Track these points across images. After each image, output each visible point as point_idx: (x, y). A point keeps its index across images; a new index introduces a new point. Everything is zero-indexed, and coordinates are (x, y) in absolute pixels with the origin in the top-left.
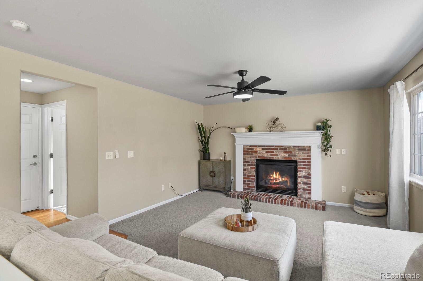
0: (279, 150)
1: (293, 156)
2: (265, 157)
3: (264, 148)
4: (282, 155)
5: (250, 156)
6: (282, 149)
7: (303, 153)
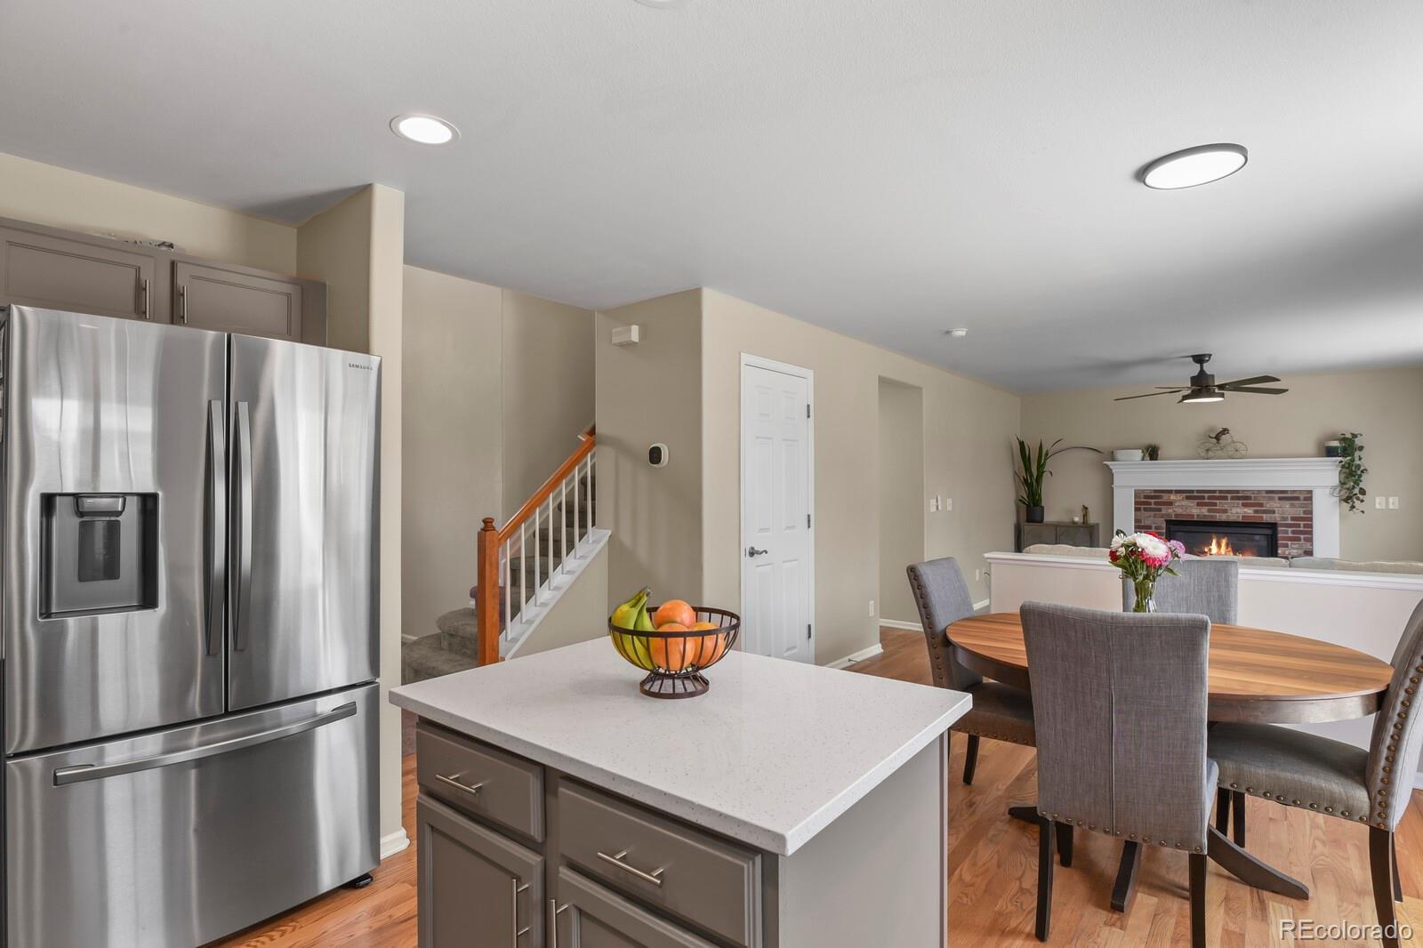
0: (1231, 499)
1: (1265, 512)
2: (1193, 515)
3: (1189, 495)
5: (1153, 513)
6: (1239, 498)
7: (1292, 505)
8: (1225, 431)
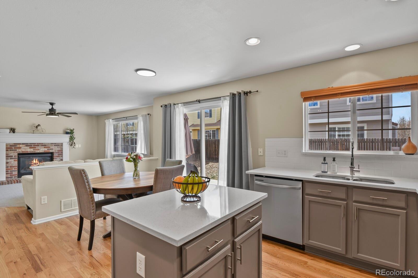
0: (41, 146)
1: (51, 149)
2: (28, 151)
3: (27, 145)
4: (43, 149)
5: (13, 151)
6: (43, 146)
7: (58, 147)
8: (39, 125)
